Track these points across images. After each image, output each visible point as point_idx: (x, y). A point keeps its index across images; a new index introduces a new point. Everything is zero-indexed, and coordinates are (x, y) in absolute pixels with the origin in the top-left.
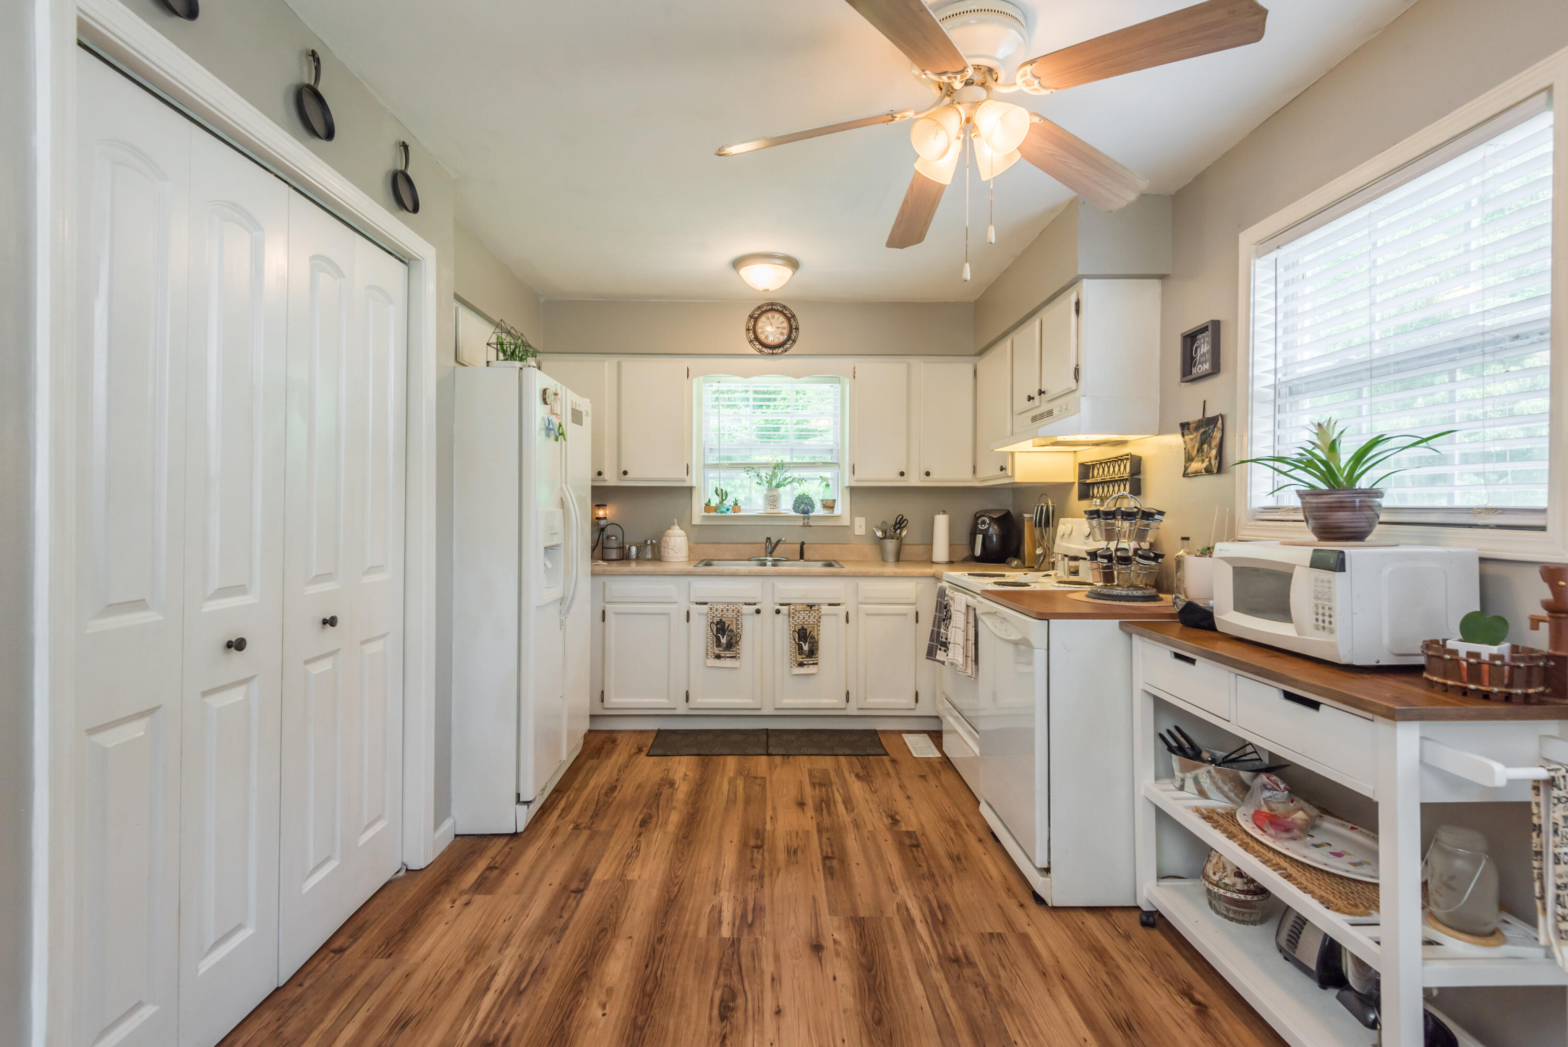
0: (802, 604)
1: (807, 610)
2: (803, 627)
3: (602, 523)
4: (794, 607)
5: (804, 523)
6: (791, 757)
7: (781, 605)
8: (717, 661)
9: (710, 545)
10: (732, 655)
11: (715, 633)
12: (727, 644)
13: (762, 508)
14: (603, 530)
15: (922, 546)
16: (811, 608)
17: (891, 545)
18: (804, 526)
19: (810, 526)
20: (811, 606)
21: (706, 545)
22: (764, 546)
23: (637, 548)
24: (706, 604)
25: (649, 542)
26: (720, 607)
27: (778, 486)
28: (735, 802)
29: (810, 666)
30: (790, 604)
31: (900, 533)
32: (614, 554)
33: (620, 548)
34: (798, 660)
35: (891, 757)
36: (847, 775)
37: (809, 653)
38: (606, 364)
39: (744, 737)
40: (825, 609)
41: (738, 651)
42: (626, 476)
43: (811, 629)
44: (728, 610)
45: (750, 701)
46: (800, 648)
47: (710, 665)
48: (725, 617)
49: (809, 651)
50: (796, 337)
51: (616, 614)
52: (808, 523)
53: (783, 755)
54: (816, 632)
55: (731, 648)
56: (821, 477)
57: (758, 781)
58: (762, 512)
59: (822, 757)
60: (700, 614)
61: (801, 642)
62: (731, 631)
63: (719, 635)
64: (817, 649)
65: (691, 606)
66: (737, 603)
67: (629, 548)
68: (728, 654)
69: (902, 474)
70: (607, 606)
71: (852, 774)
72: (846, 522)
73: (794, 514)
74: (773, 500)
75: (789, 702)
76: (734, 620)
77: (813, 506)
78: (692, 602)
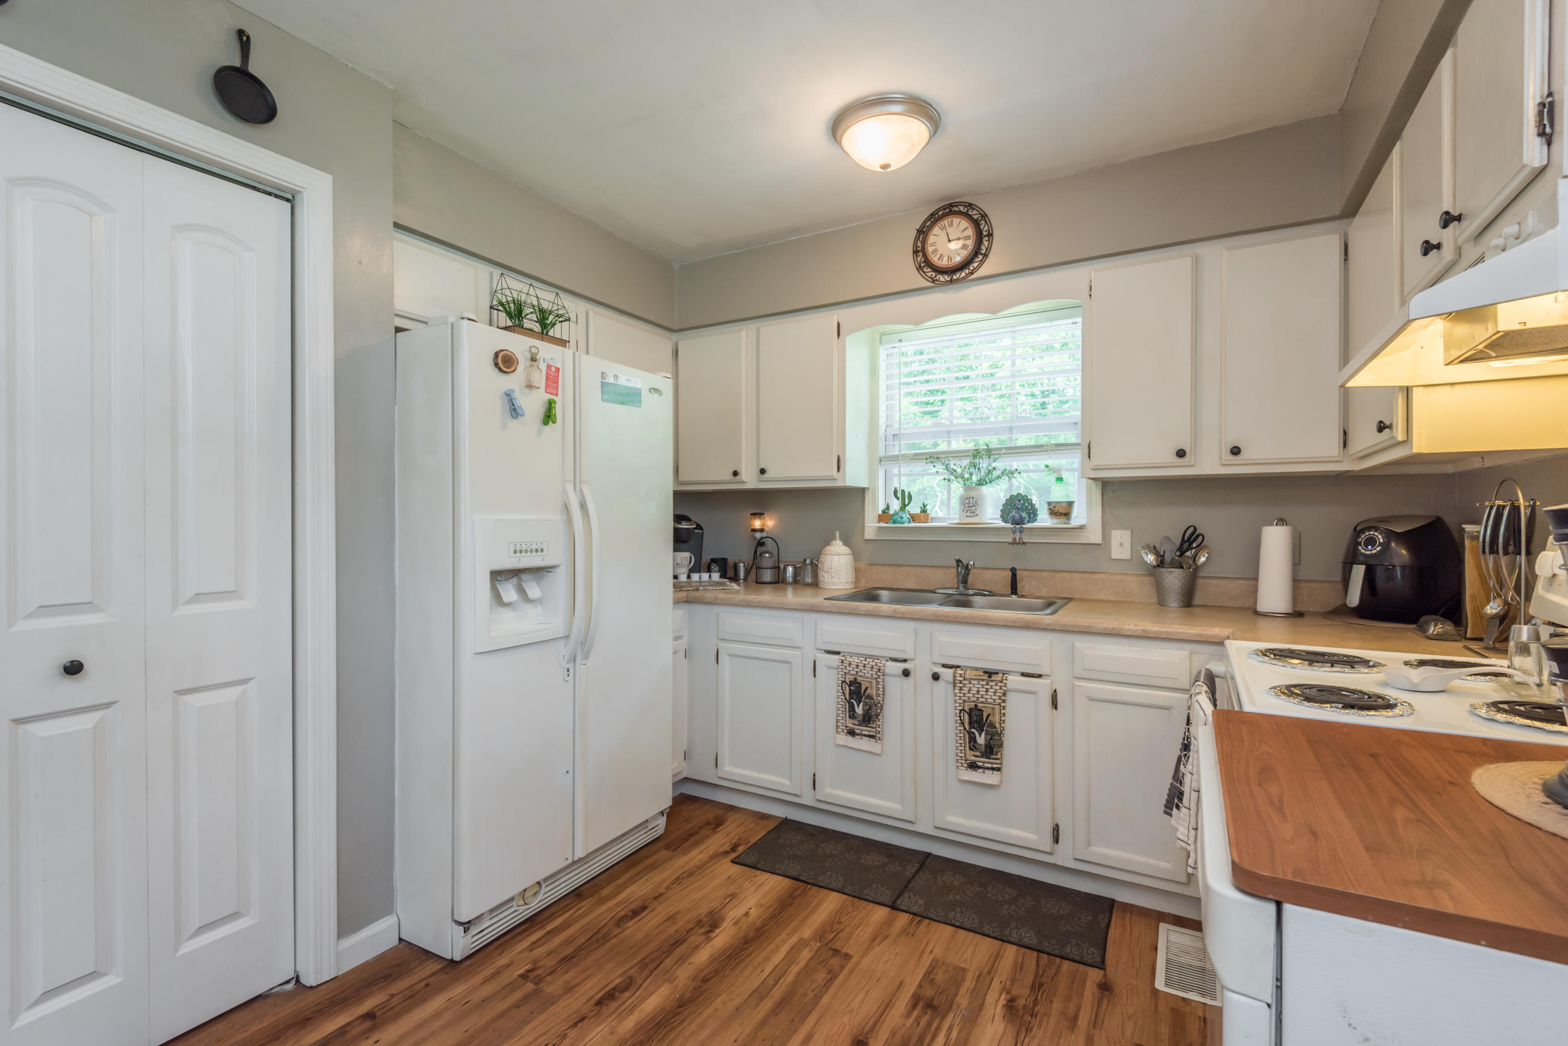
0: (977, 669)
1: (983, 680)
2: (976, 706)
3: (758, 535)
4: (962, 672)
5: (1015, 539)
6: (926, 921)
7: (944, 666)
8: (850, 738)
9: (887, 568)
10: (871, 733)
11: (848, 698)
12: (864, 715)
13: (957, 516)
14: (761, 543)
15: (1241, 582)
16: (990, 677)
17: (1174, 579)
18: (1014, 543)
19: (1024, 543)
20: (990, 674)
21: (881, 568)
22: (954, 570)
23: (795, 569)
24: (838, 653)
25: (808, 561)
26: (855, 660)
27: (981, 483)
28: (762, 999)
29: (987, 771)
30: (958, 667)
31: (1194, 558)
32: (767, 576)
33: (775, 568)
34: (968, 757)
35: (1105, 976)
36: (991, 997)
37: (986, 750)
38: (744, 333)
39: (886, 860)
40: (1014, 681)
41: (878, 729)
42: (765, 476)
43: (989, 711)
44: (864, 666)
45: (897, 806)
46: (973, 739)
47: (841, 743)
48: (861, 676)
49: (986, 746)
50: (989, 249)
51: (730, 655)
52: (1020, 538)
53: (915, 914)
54: (997, 716)
55: (869, 723)
56: (1047, 466)
57: (835, 962)
58: (958, 521)
59: (979, 937)
60: (830, 668)
61: (973, 730)
62: (870, 697)
63: (852, 701)
64: (1001, 745)
65: (817, 655)
66: (878, 658)
67: (785, 569)
68: (866, 730)
69: (1181, 454)
70: (722, 645)
71: (1003, 996)
72: (1095, 536)
73: (1003, 524)
74: (970, 504)
75: (956, 820)
76: (874, 681)
77: (1033, 514)
78: (819, 649)
